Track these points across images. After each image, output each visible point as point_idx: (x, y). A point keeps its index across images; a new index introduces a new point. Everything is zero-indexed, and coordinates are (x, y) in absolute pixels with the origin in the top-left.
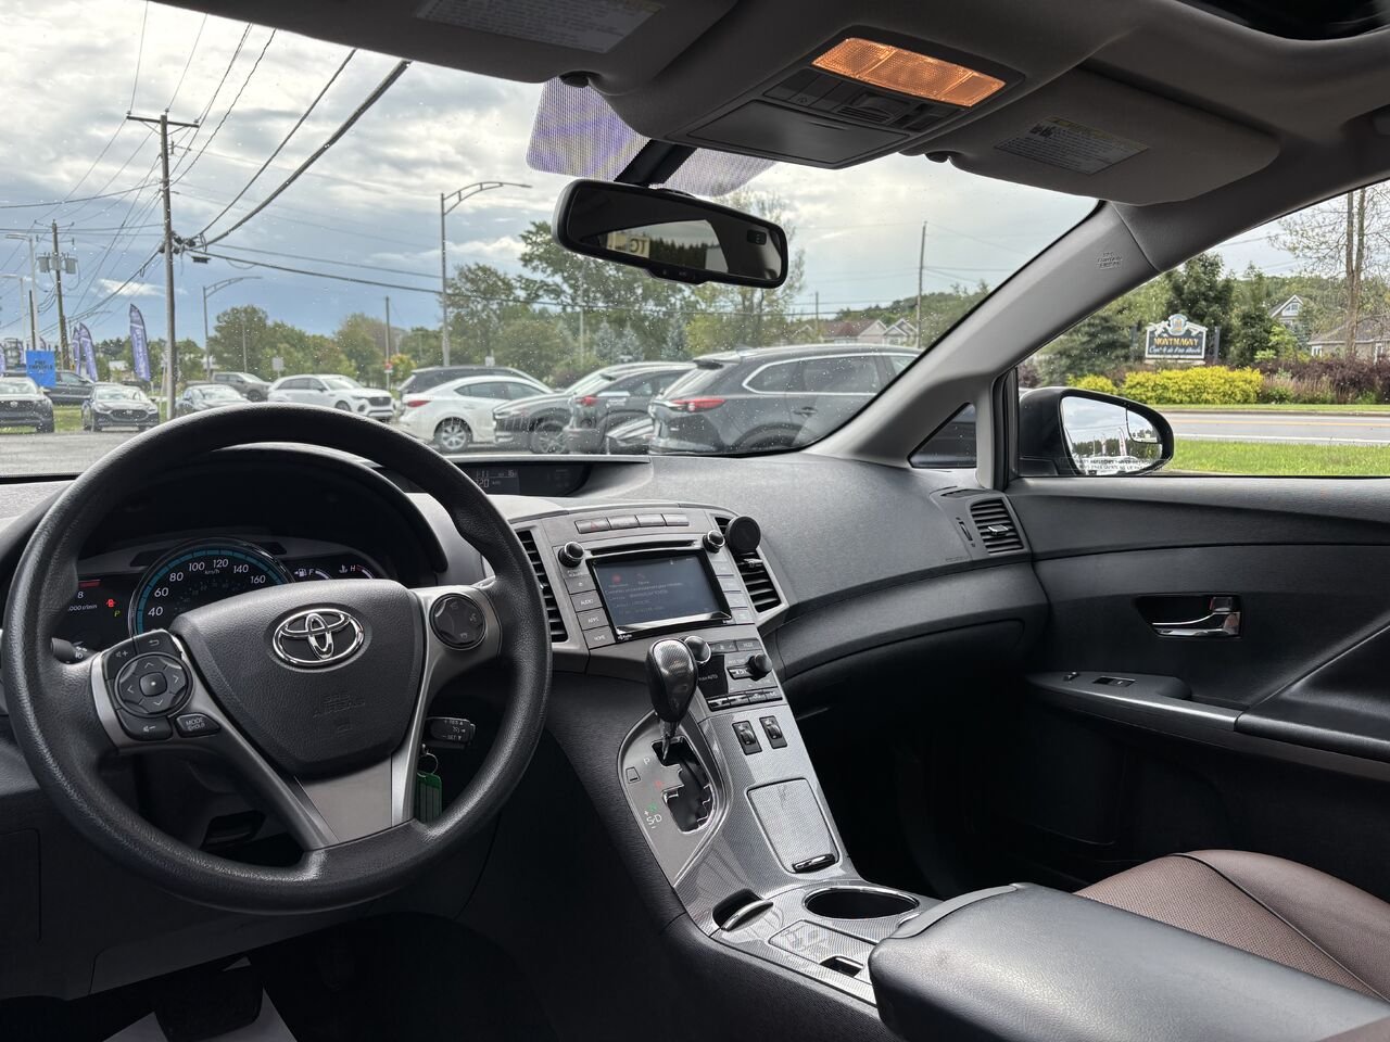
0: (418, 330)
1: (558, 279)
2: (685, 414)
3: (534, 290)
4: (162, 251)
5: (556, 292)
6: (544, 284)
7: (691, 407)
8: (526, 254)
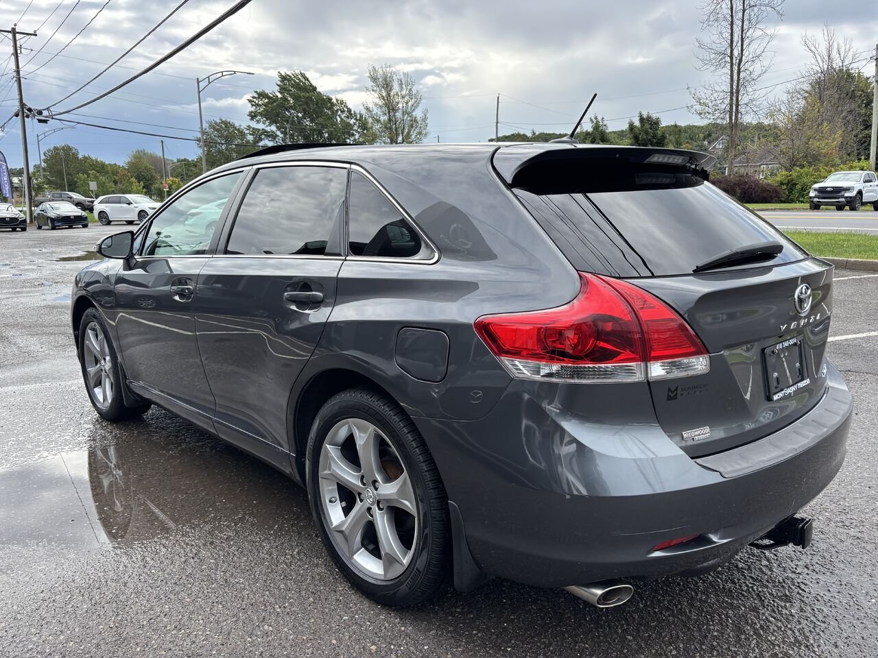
0: (182, 161)
1: (273, 128)
3: (257, 135)
4: (17, 115)
5: (273, 136)
6: (264, 132)
8: (252, 112)
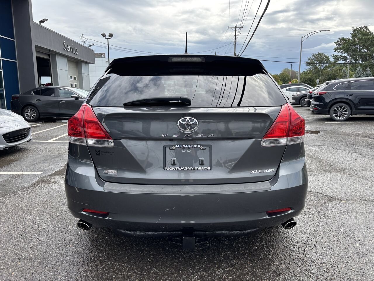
1: (346, 55)
2: (317, 95)
3: (337, 58)
5: (345, 58)
6: (341, 57)
7: (319, 94)
8: (336, 48)
